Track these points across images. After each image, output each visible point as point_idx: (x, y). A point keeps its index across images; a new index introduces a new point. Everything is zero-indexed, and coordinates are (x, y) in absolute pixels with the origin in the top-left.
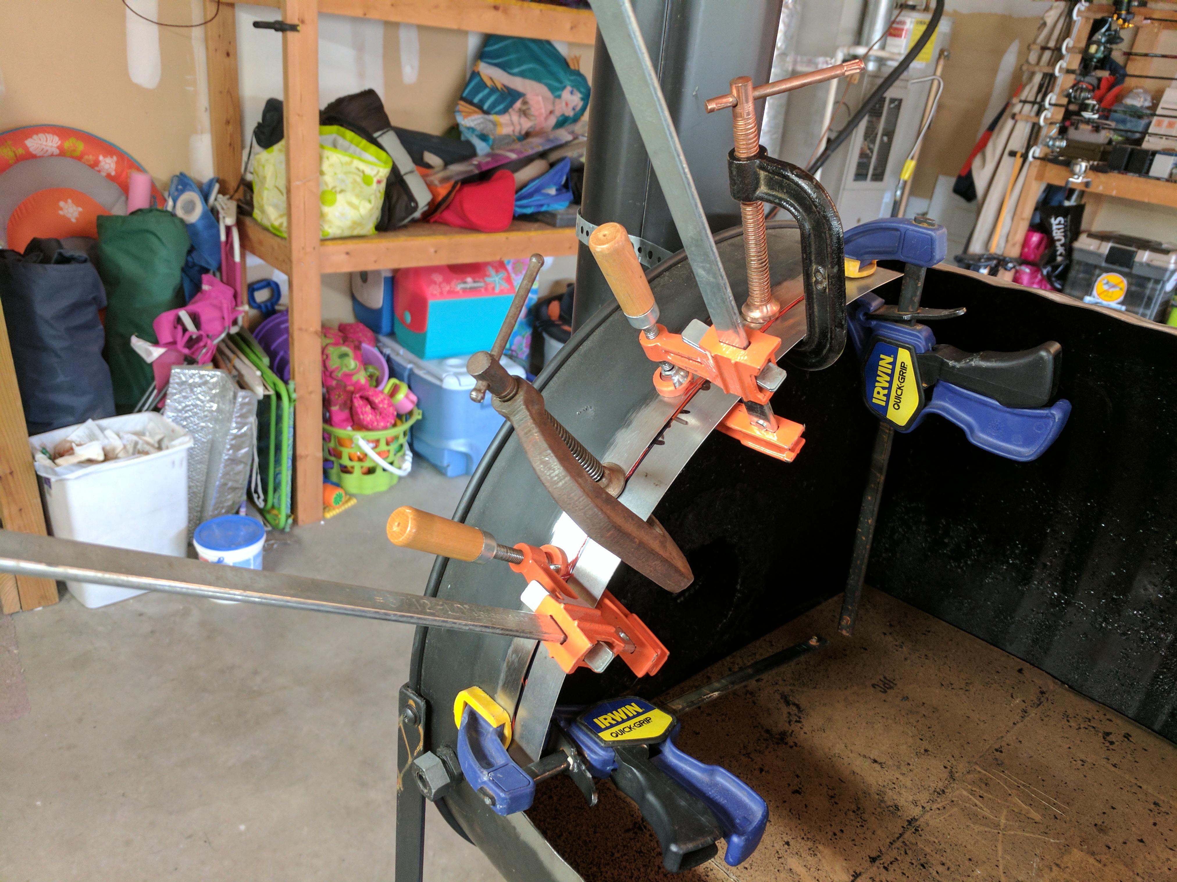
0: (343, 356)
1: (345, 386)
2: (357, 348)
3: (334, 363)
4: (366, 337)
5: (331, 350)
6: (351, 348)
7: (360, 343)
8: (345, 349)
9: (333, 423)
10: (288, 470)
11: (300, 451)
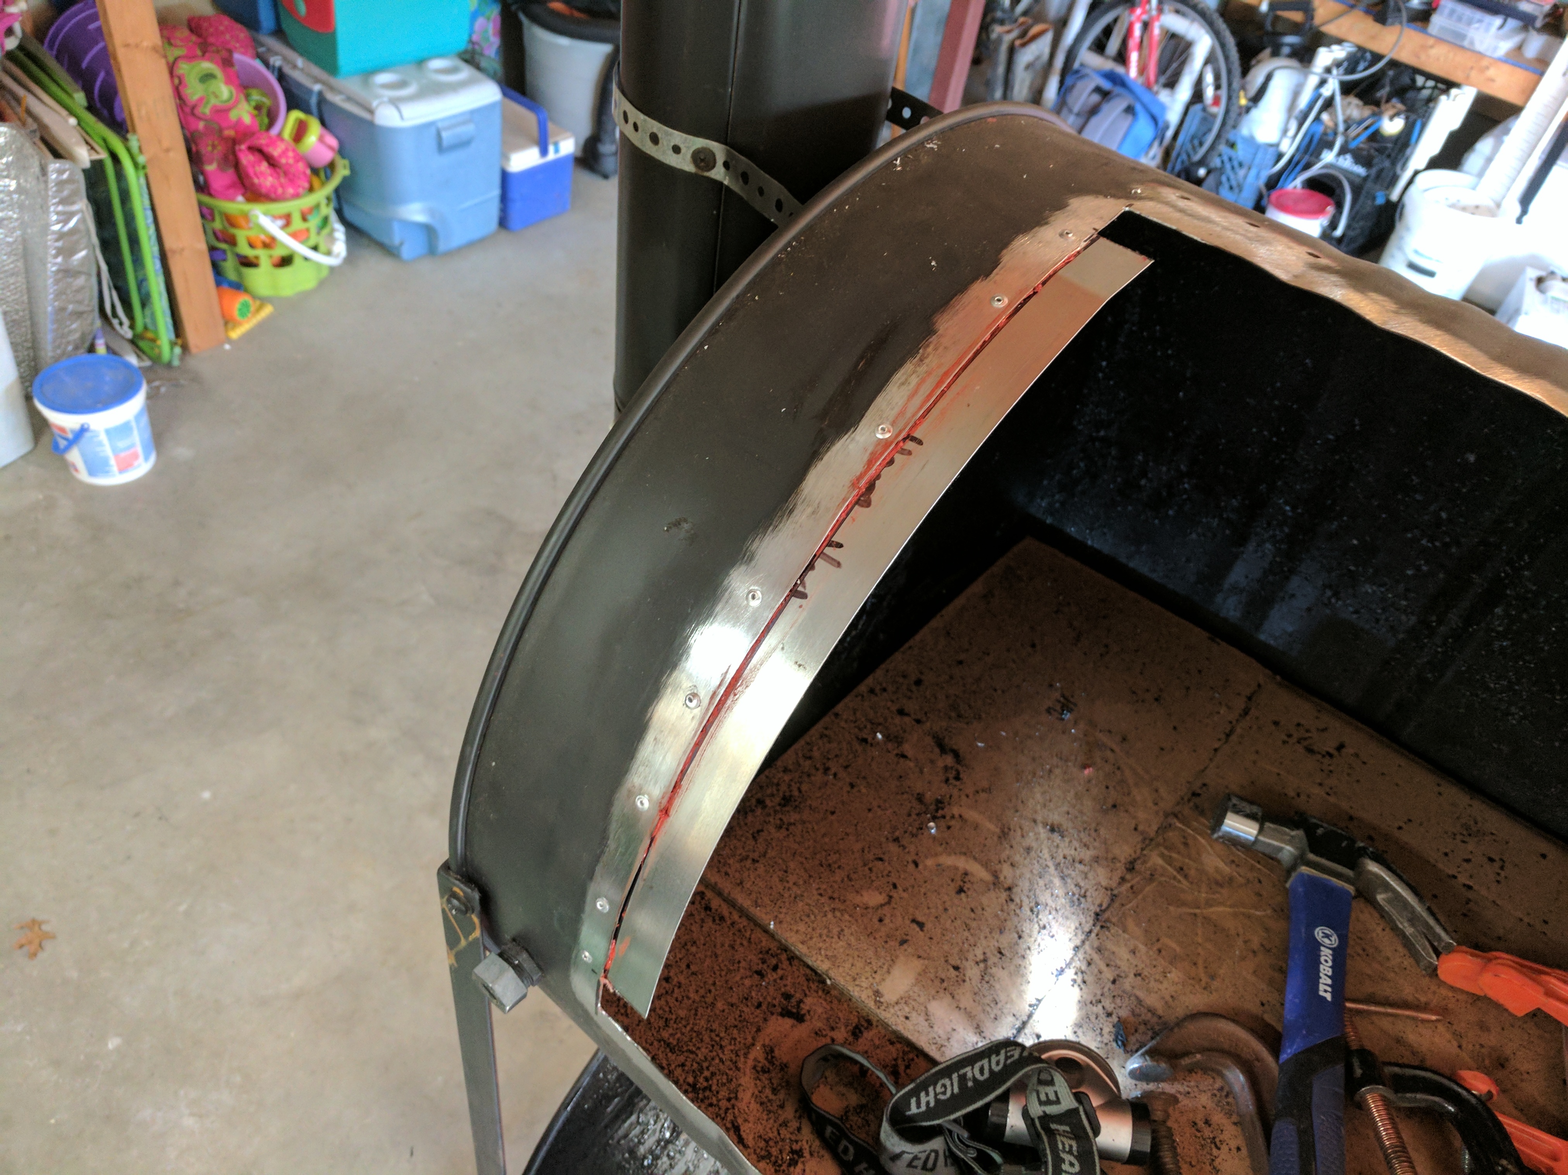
0: (207, 77)
1: (221, 130)
2: (227, 63)
3: (194, 91)
4: (238, 41)
5: (184, 68)
6: (216, 63)
7: (230, 52)
8: (207, 66)
9: (212, 192)
10: (157, 275)
11: (169, 244)
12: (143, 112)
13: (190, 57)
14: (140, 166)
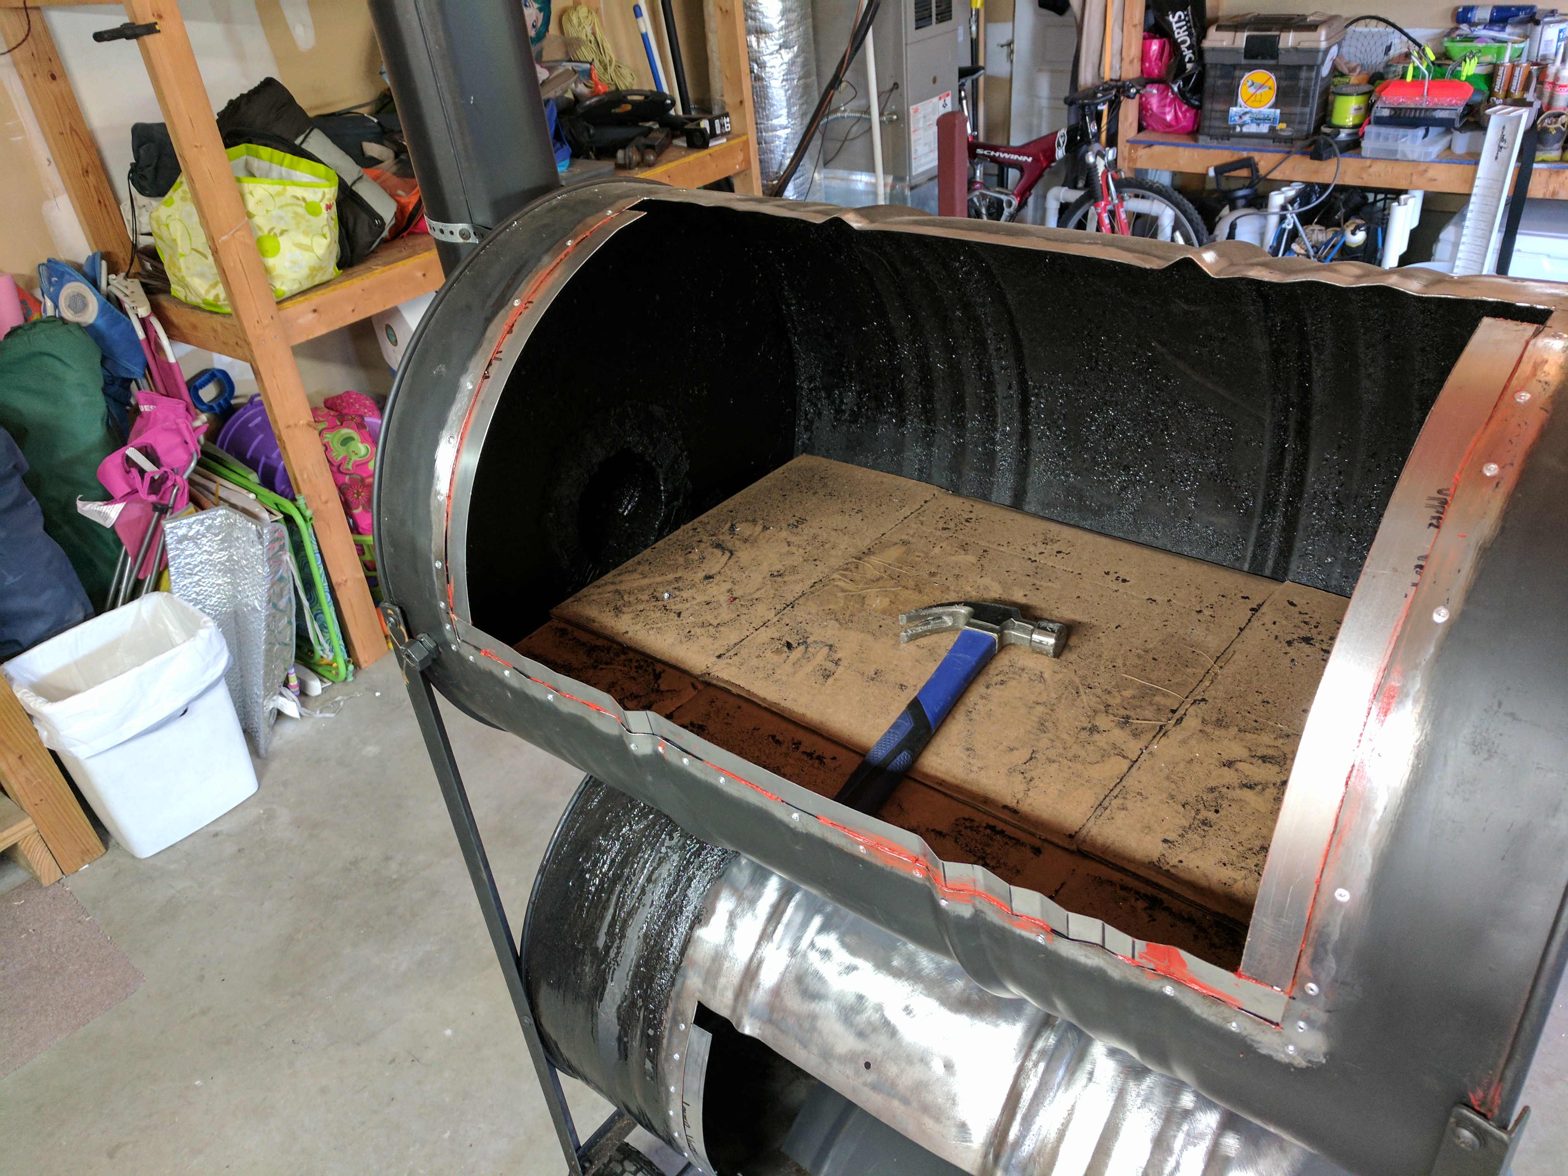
0: (346, 441)
1: (363, 480)
2: (361, 426)
3: (338, 453)
4: (366, 407)
5: (330, 437)
6: (352, 428)
7: (362, 417)
8: (346, 431)
9: (360, 530)
12: (305, 476)
13: (332, 428)
14: (308, 519)
